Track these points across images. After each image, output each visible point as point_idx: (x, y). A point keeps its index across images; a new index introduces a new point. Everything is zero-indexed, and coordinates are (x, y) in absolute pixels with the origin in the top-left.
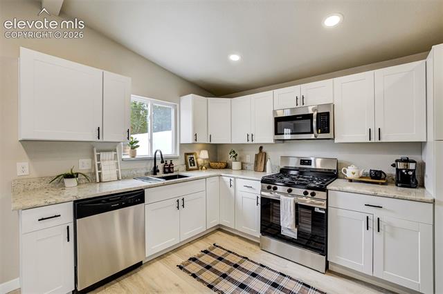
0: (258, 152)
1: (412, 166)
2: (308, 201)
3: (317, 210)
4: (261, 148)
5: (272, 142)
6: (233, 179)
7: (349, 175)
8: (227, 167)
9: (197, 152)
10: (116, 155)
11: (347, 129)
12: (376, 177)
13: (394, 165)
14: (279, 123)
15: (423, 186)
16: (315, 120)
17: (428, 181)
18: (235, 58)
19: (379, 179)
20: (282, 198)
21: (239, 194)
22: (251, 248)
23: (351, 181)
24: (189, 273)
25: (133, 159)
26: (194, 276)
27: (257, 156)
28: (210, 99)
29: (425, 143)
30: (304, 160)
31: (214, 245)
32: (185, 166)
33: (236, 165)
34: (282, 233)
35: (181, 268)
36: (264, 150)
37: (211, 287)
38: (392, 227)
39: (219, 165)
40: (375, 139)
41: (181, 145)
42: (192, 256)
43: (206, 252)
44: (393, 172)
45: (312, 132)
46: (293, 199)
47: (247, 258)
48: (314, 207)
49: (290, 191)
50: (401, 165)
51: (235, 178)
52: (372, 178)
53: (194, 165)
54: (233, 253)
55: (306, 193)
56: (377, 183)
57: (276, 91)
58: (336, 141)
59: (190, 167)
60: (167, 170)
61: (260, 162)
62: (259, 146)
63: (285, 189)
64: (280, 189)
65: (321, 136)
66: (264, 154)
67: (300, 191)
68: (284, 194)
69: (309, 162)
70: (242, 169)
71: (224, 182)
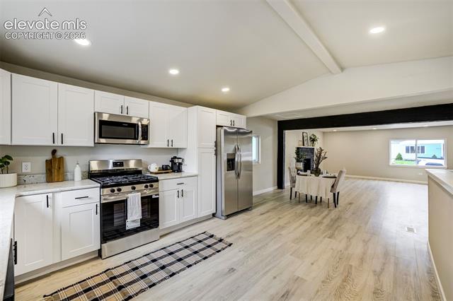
0: (50, 158)
1: (181, 160)
2: (148, 192)
3: (154, 197)
4: (54, 152)
5: (93, 145)
6: (50, 195)
11: (156, 140)
12: (166, 169)
13: (171, 161)
14: (103, 127)
15: (182, 171)
16: (140, 129)
20: (129, 196)
21: (62, 212)
22: (93, 265)
27: (49, 162)
30: (116, 163)
31: (45, 296)
33: (7, 180)
34: (127, 229)
36: (59, 154)
38: (186, 193)
40: (170, 146)
44: (170, 165)
45: (137, 138)
46: (139, 193)
47: (108, 269)
48: (151, 196)
50: (177, 161)
51: (52, 193)
52: (163, 169)
55: (146, 187)
58: (150, 146)
61: (55, 169)
62: (52, 149)
63: (129, 188)
64: (124, 189)
65: (143, 142)
66: (61, 159)
67: (142, 187)
68: (131, 192)
69: (121, 164)
70: (19, 184)
71: (28, 204)
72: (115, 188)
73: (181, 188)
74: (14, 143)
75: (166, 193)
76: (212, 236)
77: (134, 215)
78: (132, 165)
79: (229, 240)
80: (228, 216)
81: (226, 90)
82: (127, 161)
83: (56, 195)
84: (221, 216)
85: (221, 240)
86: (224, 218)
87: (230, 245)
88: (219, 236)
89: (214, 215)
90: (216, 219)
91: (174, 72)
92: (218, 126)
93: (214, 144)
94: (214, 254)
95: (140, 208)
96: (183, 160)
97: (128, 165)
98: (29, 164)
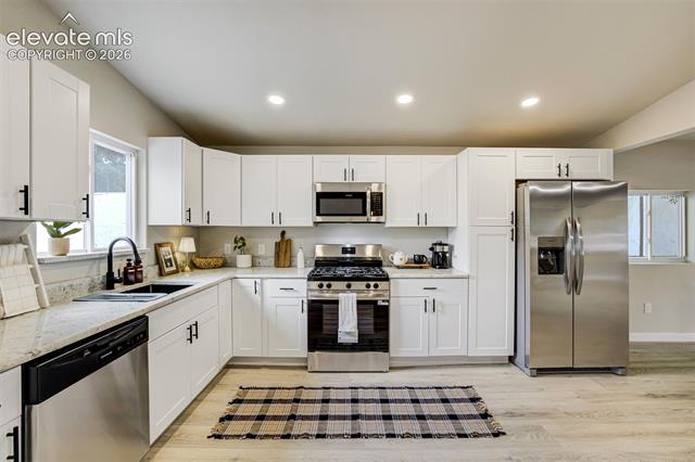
0: (279, 239)
1: (446, 249)
2: (370, 295)
3: (380, 303)
4: (283, 233)
5: (311, 224)
6: (258, 281)
7: (397, 262)
8: (225, 264)
9: (174, 242)
10: (27, 251)
11: (397, 213)
12: (419, 261)
13: (432, 249)
14: (321, 200)
15: (451, 266)
16: (369, 200)
17: (454, 262)
18: (276, 100)
19: (422, 262)
20: (341, 296)
21: (270, 302)
23: (398, 267)
24: (238, 436)
25: (63, 258)
26: (250, 436)
27: (278, 245)
28: (207, 150)
29: (453, 228)
30: (346, 249)
31: (241, 388)
32: (157, 267)
33: (243, 260)
34: (339, 341)
35: (218, 437)
36: (287, 236)
37: (287, 437)
38: (443, 305)
39: (213, 262)
40: (422, 224)
41: (150, 227)
42: (222, 415)
43: (238, 401)
44: (429, 255)
45: (364, 214)
46: (355, 294)
47: (302, 387)
48: (376, 301)
49: (349, 286)
50: (438, 249)
51: (262, 279)
52: (416, 262)
53: (171, 265)
54: (279, 388)
55: (368, 286)
56: (421, 268)
57: (318, 158)
58: (387, 225)
59: (167, 270)
60: (132, 278)
61: (283, 254)
62: (281, 231)
63: (342, 285)
64: (336, 285)
65: (374, 219)
66: (289, 242)
67: (361, 285)
68: (343, 291)
69: (353, 250)
70: (253, 266)
71: (241, 287)
72: (325, 283)
73: (431, 295)
74: (243, 225)
75: (403, 301)
76: (474, 400)
77: (348, 326)
78: (369, 253)
79: (502, 423)
80: (541, 372)
81: (530, 102)
82: (363, 247)
83: (265, 281)
84: (523, 366)
85: (485, 416)
86: (528, 371)
87: (497, 435)
88: (490, 404)
89: (511, 360)
90: (512, 369)
91: (405, 99)
92: (519, 182)
93: (508, 218)
94: (450, 436)
95: (356, 316)
96: (451, 248)
97: (364, 252)
98: (263, 246)
